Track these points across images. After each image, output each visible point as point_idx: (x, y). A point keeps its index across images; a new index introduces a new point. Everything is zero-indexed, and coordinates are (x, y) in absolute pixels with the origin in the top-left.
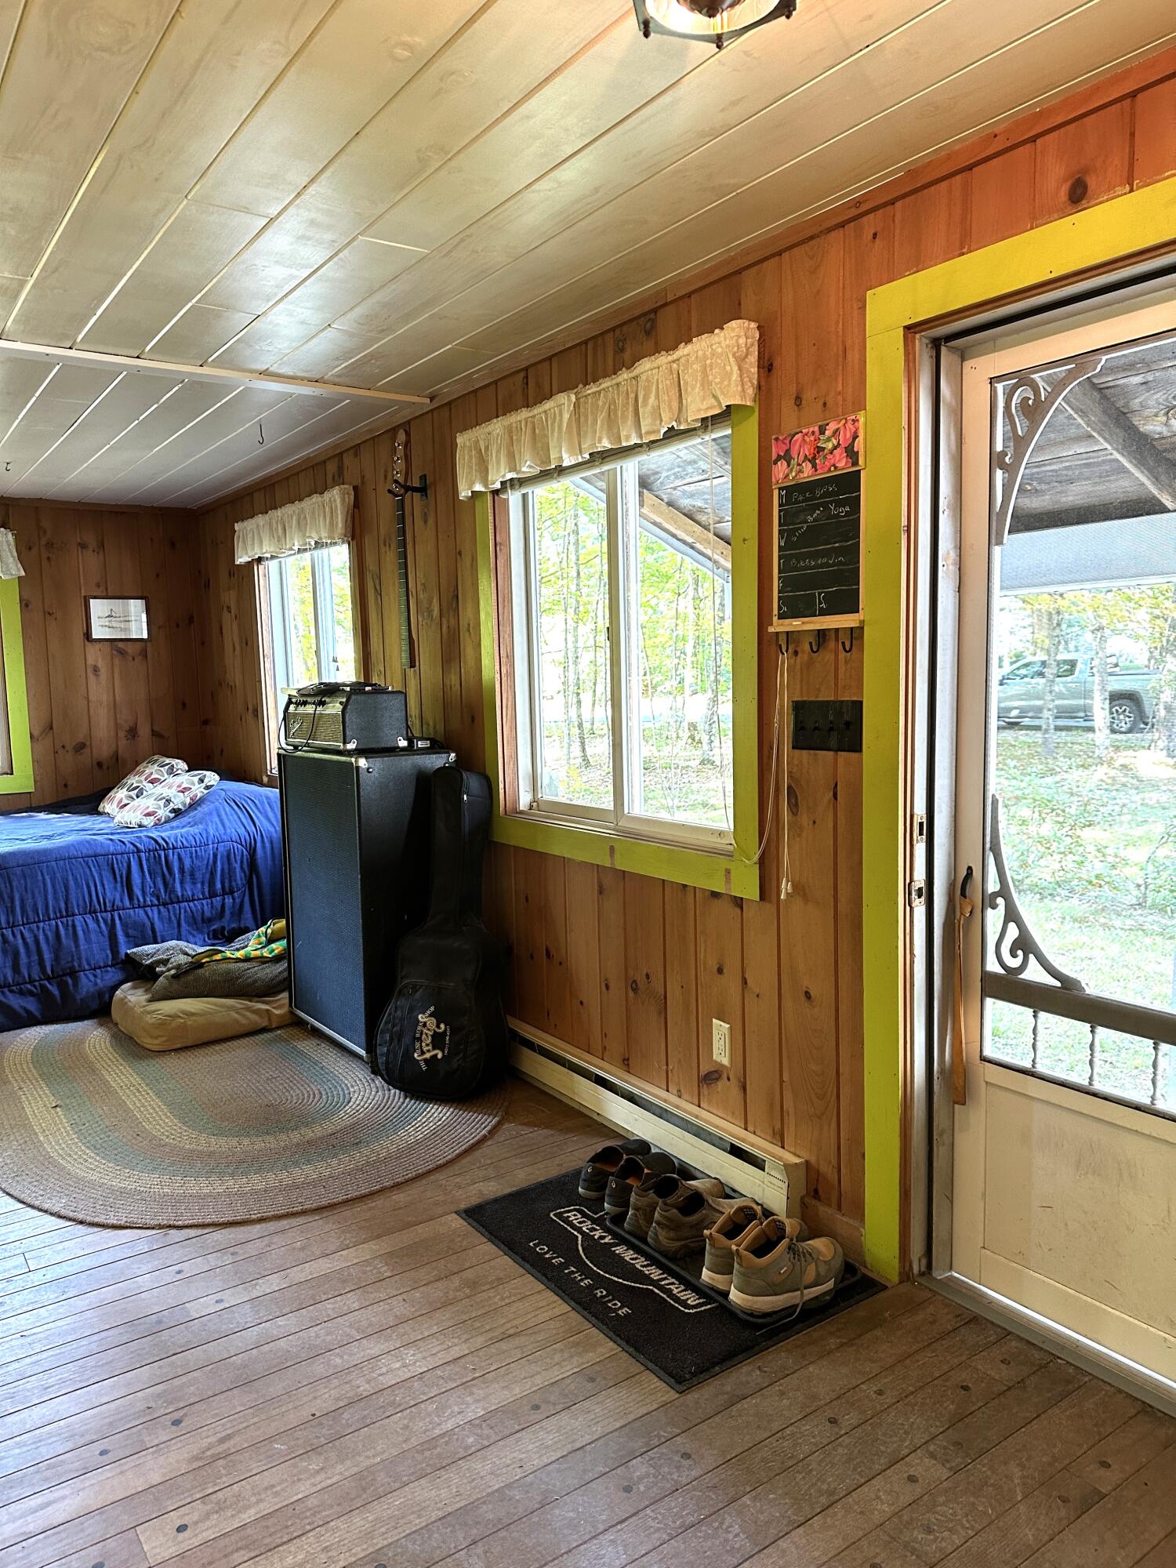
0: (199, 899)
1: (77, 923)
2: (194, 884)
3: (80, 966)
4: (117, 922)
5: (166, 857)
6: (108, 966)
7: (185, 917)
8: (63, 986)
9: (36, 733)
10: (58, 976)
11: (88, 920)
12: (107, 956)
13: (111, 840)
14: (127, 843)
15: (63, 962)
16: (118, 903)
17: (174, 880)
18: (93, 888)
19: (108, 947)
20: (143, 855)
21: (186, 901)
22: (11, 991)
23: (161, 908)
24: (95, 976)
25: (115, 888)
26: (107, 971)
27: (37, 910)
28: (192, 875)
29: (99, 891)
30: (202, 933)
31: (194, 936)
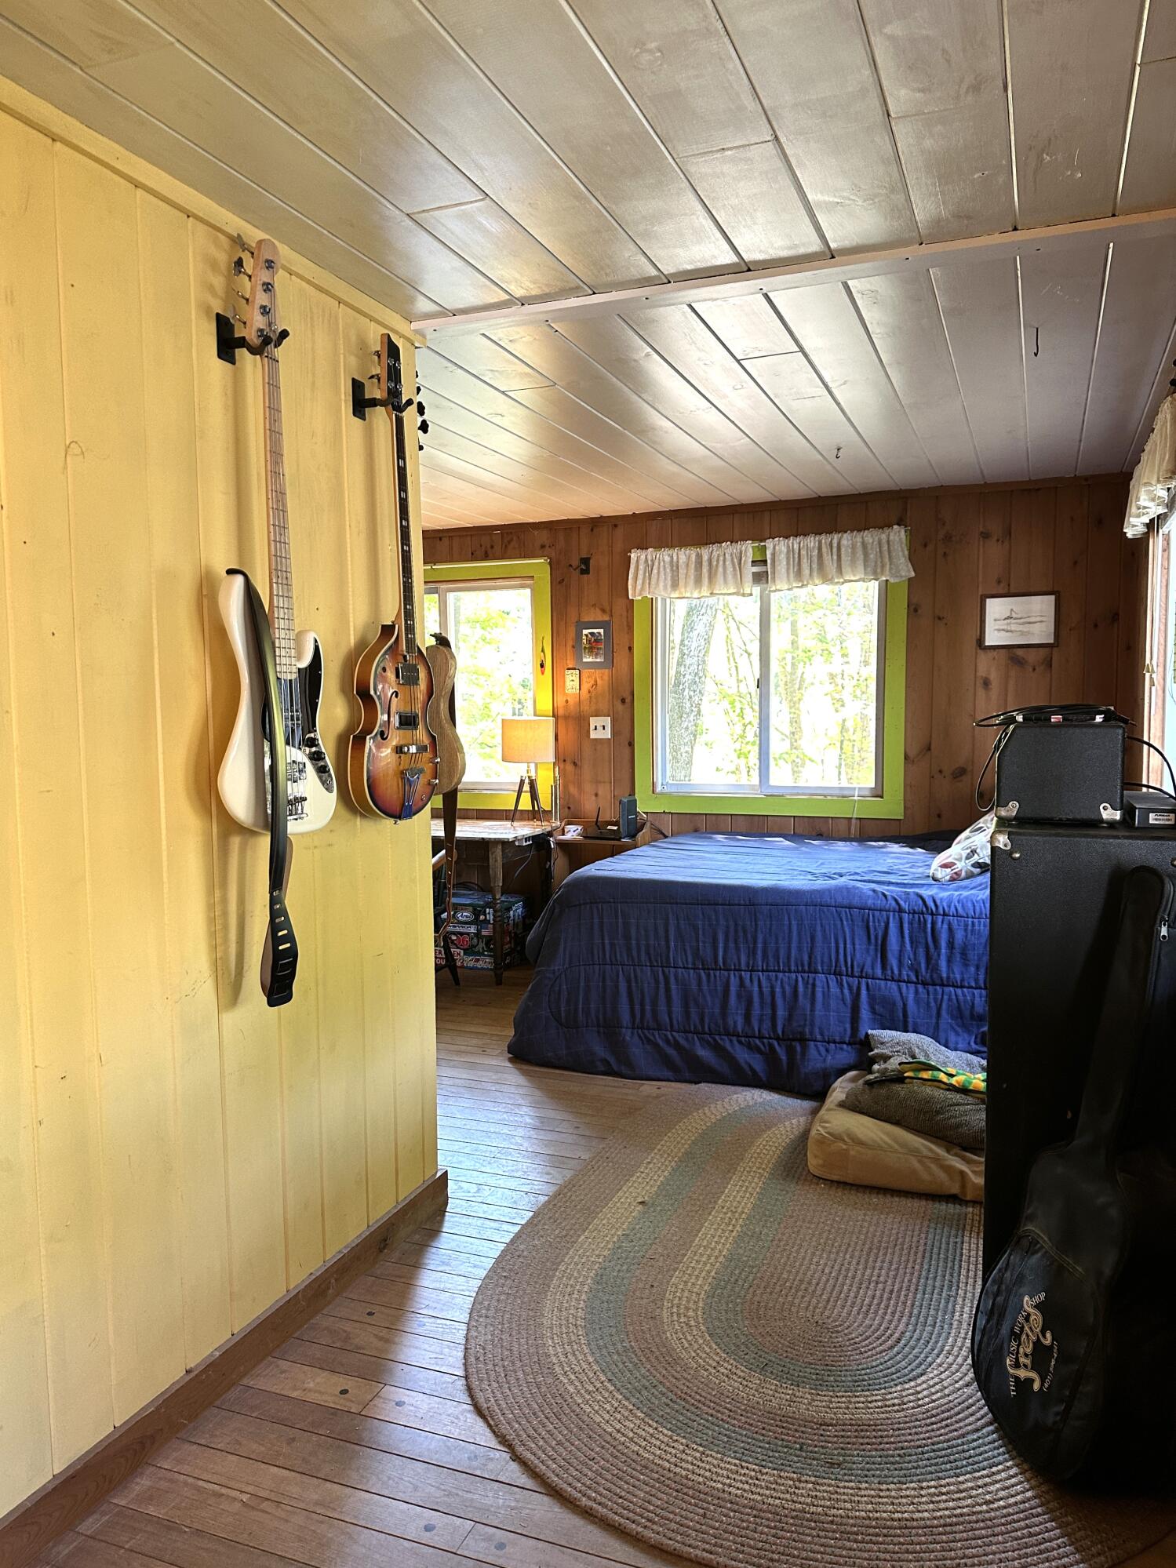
0: (970, 987)
1: (818, 983)
2: (966, 965)
3: (811, 1033)
4: (864, 992)
5: (933, 923)
6: (845, 1043)
7: (949, 1006)
8: (790, 1052)
9: (911, 755)
10: (789, 1039)
11: (830, 982)
12: (845, 1030)
13: (874, 891)
14: (889, 898)
15: (795, 1024)
16: (868, 969)
17: (939, 955)
18: (841, 946)
19: (848, 1020)
20: (905, 916)
21: (953, 986)
22: (740, 1042)
23: (920, 987)
24: (827, 1050)
25: (868, 951)
26: (842, 1049)
27: (778, 958)
28: (964, 954)
29: (848, 951)
30: (969, 1032)
31: (957, 1034)
